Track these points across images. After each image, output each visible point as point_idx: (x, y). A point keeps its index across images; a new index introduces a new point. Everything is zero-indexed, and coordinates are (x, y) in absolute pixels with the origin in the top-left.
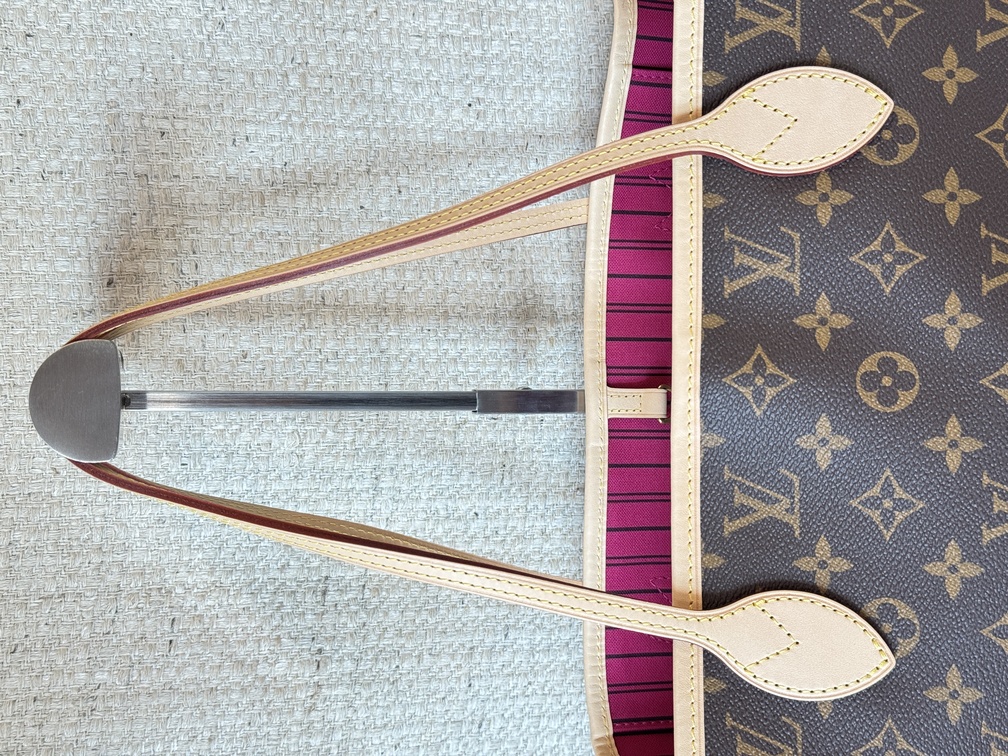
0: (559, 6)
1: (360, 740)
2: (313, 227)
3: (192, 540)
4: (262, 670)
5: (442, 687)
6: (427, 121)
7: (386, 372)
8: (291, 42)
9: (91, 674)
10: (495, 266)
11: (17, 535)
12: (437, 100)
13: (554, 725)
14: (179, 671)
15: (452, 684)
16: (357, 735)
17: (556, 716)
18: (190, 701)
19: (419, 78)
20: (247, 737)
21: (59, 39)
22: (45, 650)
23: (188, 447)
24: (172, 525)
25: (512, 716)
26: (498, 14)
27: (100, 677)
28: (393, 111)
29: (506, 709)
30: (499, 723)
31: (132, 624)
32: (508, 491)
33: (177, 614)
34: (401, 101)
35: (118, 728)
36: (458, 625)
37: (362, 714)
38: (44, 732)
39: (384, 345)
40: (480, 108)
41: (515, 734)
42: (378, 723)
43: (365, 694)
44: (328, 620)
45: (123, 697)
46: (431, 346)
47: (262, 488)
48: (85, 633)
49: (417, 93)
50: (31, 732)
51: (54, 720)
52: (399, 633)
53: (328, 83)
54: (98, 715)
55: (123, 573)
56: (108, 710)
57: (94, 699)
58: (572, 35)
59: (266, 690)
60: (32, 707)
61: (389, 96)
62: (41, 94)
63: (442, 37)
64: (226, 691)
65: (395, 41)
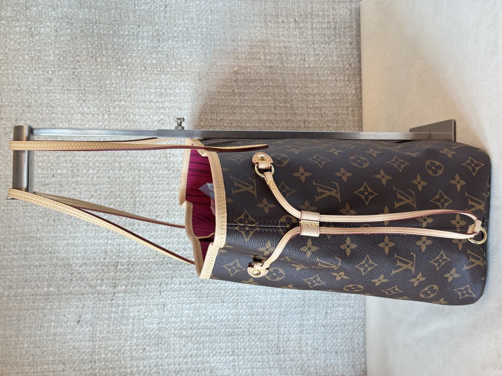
0: (186, 91)
1: (127, 309)
2: (113, 158)
3: (77, 250)
4: (98, 288)
5: (152, 294)
6: (146, 126)
7: (135, 201)
8: (105, 105)
9: (48, 288)
10: (168, 168)
11: (27, 248)
12: (149, 120)
13: (188, 306)
14: (74, 288)
15: (156, 294)
16: (127, 308)
17: (187, 304)
18: (77, 296)
19: (143, 114)
20: (93, 307)
21: (38, 107)
22: (35, 281)
23: (76, 223)
24: (71, 246)
25: (174, 304)
26: (167, 94)
27: (51, 289)
28: (136, 123)
29: (172, 301)
30: (170, 306)
31: (60, 274)
32: (173, 236)
33: (73, 272)
34: (139, 121)
35: (56, 304)
36: (157, 276)
37: (128, 302)
38: (35, 304)
39: (134, 192)
40: (163, 122)
41: (175, 309)
42: (133, 304)
43: (129, 295)
44: (118, 274)
45: (57, 295)
46: (149, 193)
47: (97, 235)
48: (47, 276)
49: (143, 118)
50: (31, 304)
51: (37, 301)
52: (139, 278)
53: (116, 116)
54: (50, 300)
55: (58, 259)
56: (53, 298)
57: (49, 295)
58: (190, 100)
59: (99, 294)
60: (31, 297)
61: (135, 119)
62: (33, 123)
63: (150, 102)
64: (87, 294)
65: (136, 103)
